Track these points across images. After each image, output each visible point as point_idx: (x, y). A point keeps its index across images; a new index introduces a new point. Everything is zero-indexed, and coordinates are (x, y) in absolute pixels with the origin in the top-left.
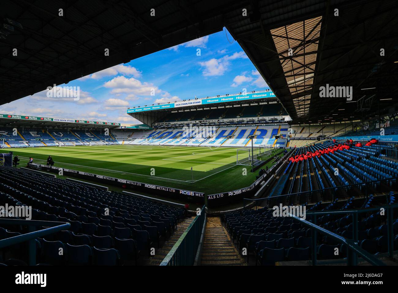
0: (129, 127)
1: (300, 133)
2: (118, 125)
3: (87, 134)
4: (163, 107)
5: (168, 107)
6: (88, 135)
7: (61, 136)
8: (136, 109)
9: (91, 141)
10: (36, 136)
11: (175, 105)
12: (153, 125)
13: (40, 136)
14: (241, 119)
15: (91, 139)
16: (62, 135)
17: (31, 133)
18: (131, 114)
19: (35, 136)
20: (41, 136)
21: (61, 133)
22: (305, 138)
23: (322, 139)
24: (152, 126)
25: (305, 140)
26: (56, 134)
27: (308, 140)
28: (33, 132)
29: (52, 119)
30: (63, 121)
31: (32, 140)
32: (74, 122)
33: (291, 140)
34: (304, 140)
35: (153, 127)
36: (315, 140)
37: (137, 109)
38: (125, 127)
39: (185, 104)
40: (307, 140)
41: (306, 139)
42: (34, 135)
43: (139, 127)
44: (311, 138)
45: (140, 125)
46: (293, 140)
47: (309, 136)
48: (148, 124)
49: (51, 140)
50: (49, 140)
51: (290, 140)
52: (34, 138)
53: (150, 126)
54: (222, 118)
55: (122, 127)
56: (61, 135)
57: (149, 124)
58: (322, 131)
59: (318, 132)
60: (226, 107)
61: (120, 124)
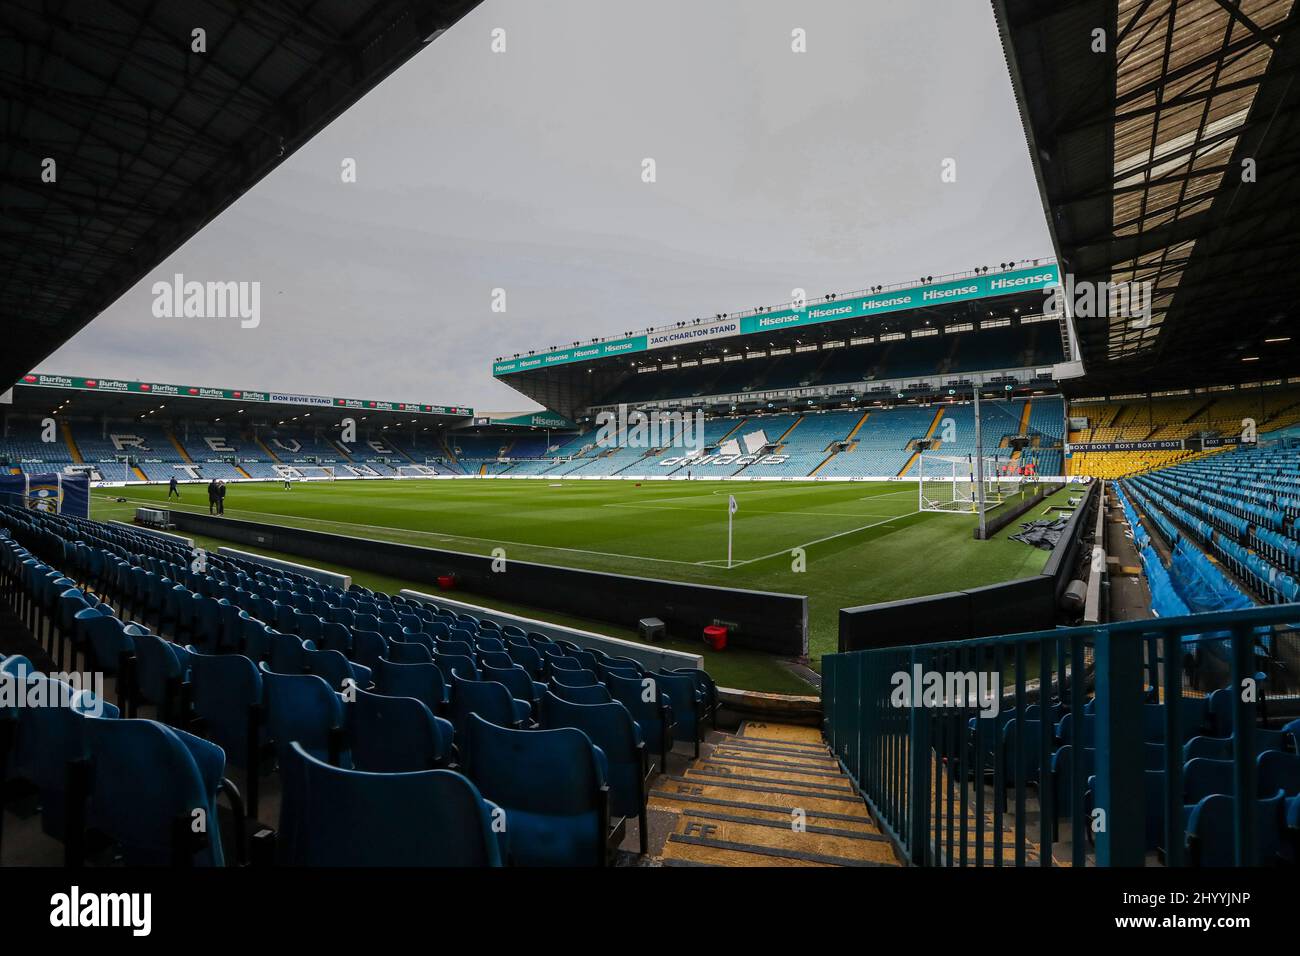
0: (501, 421)
1: (1111, 426)
2: (466, 413)
3: (371, 444)
4: (610, 351)
5: (628, 348)
6: (376, 448)
7: (296, 450)
8: (522, 360)
9: (382, 465)
10: (222, 449)
11: (649, 341)
12: (577, 413)
13: (232, 449)
14: (879, 384)
15: (383, 460)
16: (298, 447)
17: (208, 440)
18: (507, 378)
19: (219, 449)
20: (236, 451)
21: (293, 441)
22: (1136, 444)
23: (1210, 446)
24: (573, 418)
25: (1136, 448)
26: (280, 445)
27: (1150, 449)
28: (214, 439)
29: (267, 396)
30: (298, 403)
31: (209, 461)
32: (331, 405)
33: (1077, 451)
34: (1129, 450)
35: (579, 421)
36: (1179, 448)
37: (527, 360)
38: (488, 419)
39: (682, 336)
40: (1142, 449)
41: (1139, 446)
42: (218, 447)
43: (533, 419)
44: (1159, 443)
45: (536, 415)
46: (1085, 451)
47: (1150, 435)
48: (563, 412)
49: (263, 462)
50: (260, 462)
51: (1072, 452)
52: (217, 454)
53: (568, 415)
54: (809, 385)
55: (477, 420)
56: (293, 447)
57: (566, 411)
58: (1204, 415)
59: (1186, 422)
60: (825, 346)
61: (471, 411)
